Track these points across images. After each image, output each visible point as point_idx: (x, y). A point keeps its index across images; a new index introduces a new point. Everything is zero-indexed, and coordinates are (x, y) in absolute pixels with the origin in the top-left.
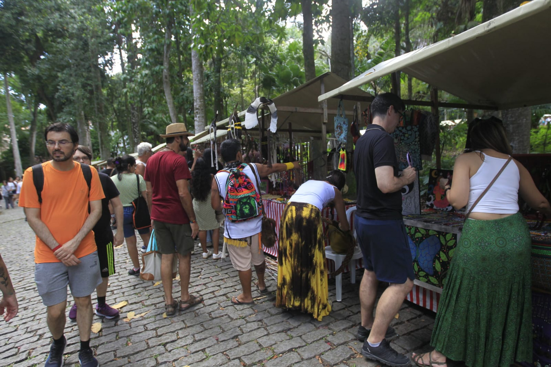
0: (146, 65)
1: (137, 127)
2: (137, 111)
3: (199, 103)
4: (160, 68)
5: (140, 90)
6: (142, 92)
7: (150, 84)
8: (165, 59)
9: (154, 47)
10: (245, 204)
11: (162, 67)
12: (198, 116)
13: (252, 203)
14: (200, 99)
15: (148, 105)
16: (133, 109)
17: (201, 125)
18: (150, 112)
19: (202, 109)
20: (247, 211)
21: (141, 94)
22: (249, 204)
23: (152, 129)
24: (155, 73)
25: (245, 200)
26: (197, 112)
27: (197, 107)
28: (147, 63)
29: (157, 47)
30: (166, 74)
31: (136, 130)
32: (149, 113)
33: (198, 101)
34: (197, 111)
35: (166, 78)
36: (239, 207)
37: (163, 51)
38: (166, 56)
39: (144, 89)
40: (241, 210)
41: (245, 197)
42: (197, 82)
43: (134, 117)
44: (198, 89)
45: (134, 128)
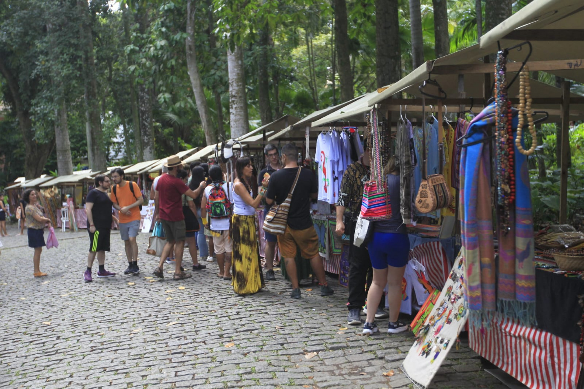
0: (162, 32)
1: (147, 118)
2: (148, 93)
3: (237, 88)
4: (181, 37)
5: (154, 68)
6: (155, 69)
7: (168, 59)
8: (188, 22)
9: (172, 8)
10: (218, 206)
11: (185, 35)
12: (234, 106)
13: (222, 206)
14: (238, 82)
15: (164, 89)
16: (143, 90)
17: (239, 119)
18: (167, 100)
19: (240, 97)
20: (218, 211)
21: (155, 72)
22: (220, 207)
23: (171, 119)
24: (174, 43)
25: (217, 204)
26: (233, 101)
27: (234, 93)
28: (164, 29)
29: (177, 6)
30: (190, 44)
31: (146, 124)
32: (165, 101)
33: (235, 84)
34: (233, 99)
35: (190, 49)
36: (213, 209)
37: (186, 11)
38: (191, 18)
39: (159, 66)
40: (215, 210)
41: (218, 203)
42: (234, 58)
43: (144, 102)
44: (235, 67)
45: (143, 119)
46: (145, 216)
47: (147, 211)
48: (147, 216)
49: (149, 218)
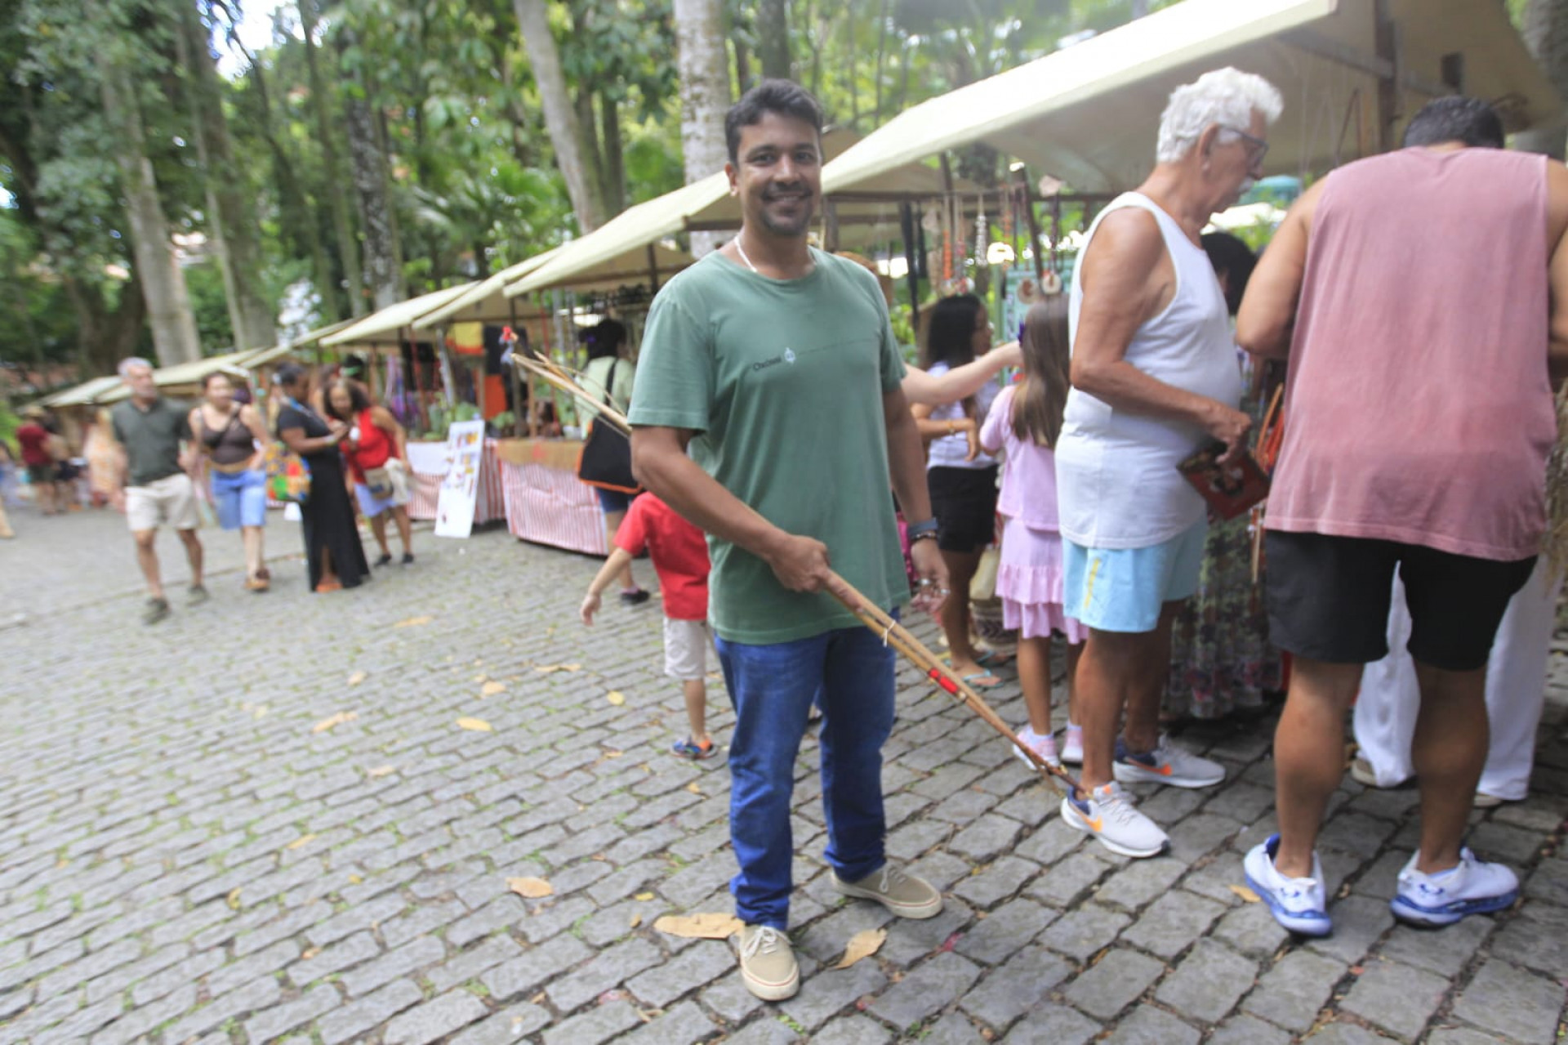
3: (707, 52)
16: (360, 134)
27: (698, 70)
32: (450, 122)
33: (701, 39)
34: (694, 89)
45: (368, 214)
46: (443, 477)
47: (450, 461)
48: (453, 479)
49: (460, 486)
